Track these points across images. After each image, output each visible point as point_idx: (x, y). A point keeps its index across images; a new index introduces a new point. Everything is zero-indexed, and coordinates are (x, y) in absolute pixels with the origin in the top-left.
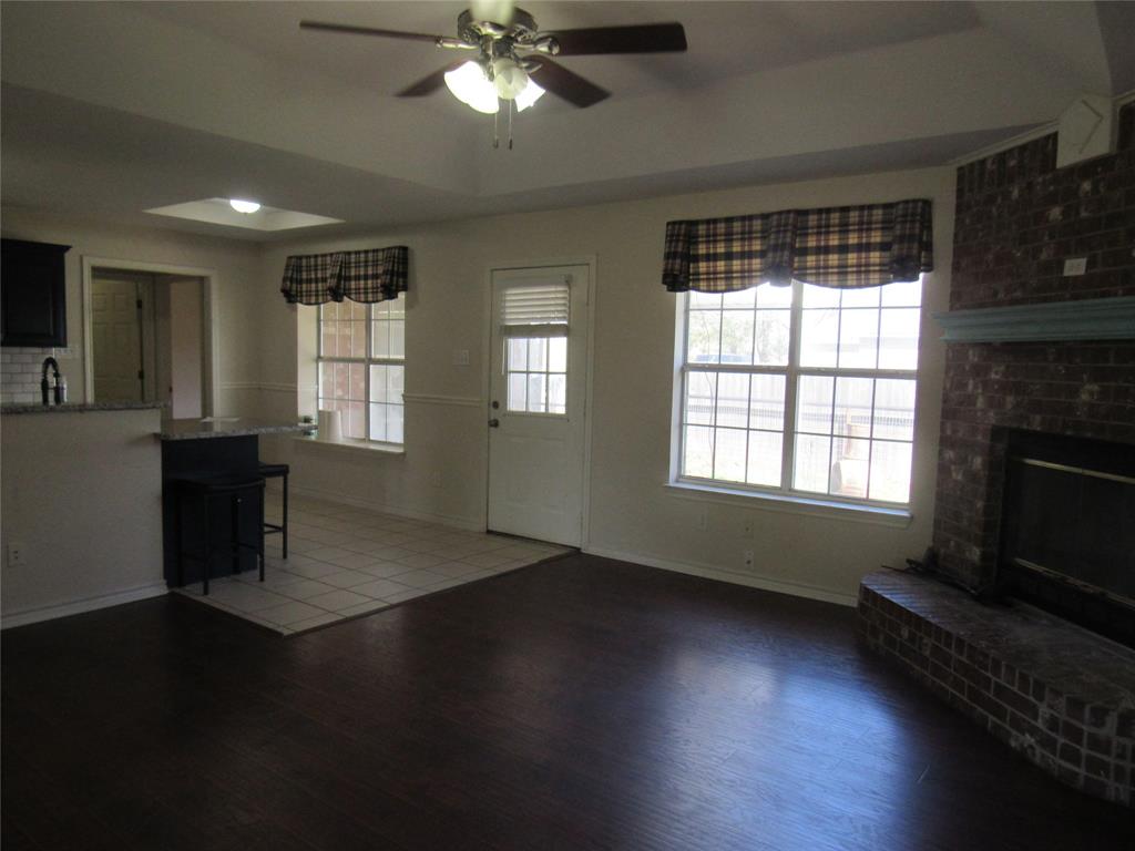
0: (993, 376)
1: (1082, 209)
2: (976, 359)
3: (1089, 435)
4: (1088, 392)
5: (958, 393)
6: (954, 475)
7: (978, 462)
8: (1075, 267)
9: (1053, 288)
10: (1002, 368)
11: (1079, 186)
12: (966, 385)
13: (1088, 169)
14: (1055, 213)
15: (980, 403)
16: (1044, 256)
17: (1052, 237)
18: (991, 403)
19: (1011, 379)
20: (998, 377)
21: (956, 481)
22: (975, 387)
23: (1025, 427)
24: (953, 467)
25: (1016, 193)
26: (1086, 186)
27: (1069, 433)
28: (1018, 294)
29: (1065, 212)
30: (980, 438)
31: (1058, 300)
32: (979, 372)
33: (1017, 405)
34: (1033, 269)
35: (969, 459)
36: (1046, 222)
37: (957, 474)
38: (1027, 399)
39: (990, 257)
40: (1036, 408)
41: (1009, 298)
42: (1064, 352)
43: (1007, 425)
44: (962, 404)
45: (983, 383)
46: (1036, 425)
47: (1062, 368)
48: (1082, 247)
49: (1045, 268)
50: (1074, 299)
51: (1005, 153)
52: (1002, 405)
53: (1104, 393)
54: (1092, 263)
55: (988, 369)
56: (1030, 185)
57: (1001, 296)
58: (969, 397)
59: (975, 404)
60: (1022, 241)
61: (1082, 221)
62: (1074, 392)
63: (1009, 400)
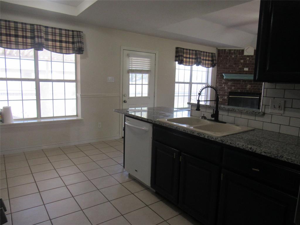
0: (229, 84)
1: (247, 61)
2: (224, 81)
3: (249, 92)
4: (249, 86)
5: (220, 87)
7: (226, 97)
8: (246, 69)
9: (241, 72)
10: (231, 83)
11: (246, 58)
12: (222, 85)
13: (248, 56)
14: (242, 61)
15: (226, 88)
16: (240, 67)
17: (241, 64)
18: (229, 88)
19: (233, 84)
20: (230, 84)
22: (225, 85)
23: (237, 91)
25: (233, 56)
26: (248, 58)
27: (246, 92)
28: (234, 72)
29: (244, 61)
30: (226, 94)
31: (243, 74)
32: (225, 83)
33: (235, 88)
34: (238, 68)
35: (224, 97)
36: (240, 62)
37: (221, 99)
38: (237, 87)
39: (228, 65)
40: (239, 88)
41: (232, 72)
42: (244, 81)
43: (233, 91)
44: (221, 88)
45: (226, 85)
46: (239, 91)
47: (244, 83)
48: (247, 67)
49: (240, 69)
50: (246, 74)
51: (230, 50)
52: (231, 88)
53: (252, 86)
54: (249, 69)
55: (228, 83)
56: (236, 56)
57: (230, 72)
58: (223, 88)
59: (225, 88)
60: (235, 64)
61: (247, 63)
62: (246, 86)
63: (233, 88)
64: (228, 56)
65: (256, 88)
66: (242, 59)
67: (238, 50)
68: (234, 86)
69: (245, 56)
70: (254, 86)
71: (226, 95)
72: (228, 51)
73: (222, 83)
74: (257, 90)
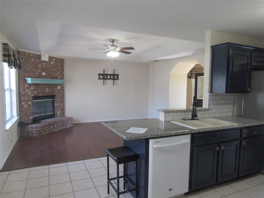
0: (32, 88)
1: (44, 66)
2: (27, 86)
3: (48, 95)
4: (47, 90)
5: (24, 92)
6: (25, 106)
7: (30, 103)
9: (40, 76)
10: (33, 87)
12: (26, 90)
13: (44, 62)
14: (40, 66)
15: (30, 93)
16: (39, 71)
17: (40, 69)
18: (32, 93)
19: (35, 89)
21: (26, 107)
22: (28, 90)
23: (39, 95)
24: (25, 105)
25: (33, 60)
26: (44, 64)
27: (45, 95)
28: (35, 76)
29: (42, 66)
30: (30, 99)
31: (42, 78)
32: (29, 88)
33: (37, 93)
34: (37, 73)
35: (28, 103)
36: (39, 66)
37: (26, 106)
38: (38, 91)
39: (29, 69)
40: (40, 92)
41: (33, 76)
42: (43, 85)
43: (36, 96)
44: (25, 94)
45: (30, 90)
46: (40, 95)
47: (43, 87)
48: (44, 72)
49: (39, 73)
50: (44, 78)
51: (30, 53)
52: (34, 93)
53: (49, 90)
54: (46, 74)
55: (30, 87)
56: (35, 60)
57: (32, 76)
58: (27, 92)
59: (28, 93)
60: (35, 68)
61: (44, 68)
62: (45, 90)
63: (35, 92)
64: (28, 60)
65: (52, 91)
66: (40, 64)
67: (36, 54)
68: (36, 90)
69: (42, 61)
70: (51, 90)
71: (30, 101)
72: (28, 54)
73: (26, 87)
74: (53, 93)
